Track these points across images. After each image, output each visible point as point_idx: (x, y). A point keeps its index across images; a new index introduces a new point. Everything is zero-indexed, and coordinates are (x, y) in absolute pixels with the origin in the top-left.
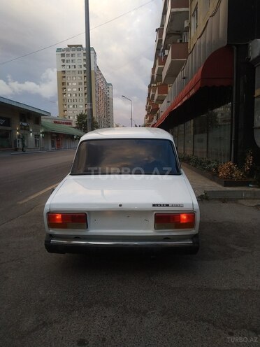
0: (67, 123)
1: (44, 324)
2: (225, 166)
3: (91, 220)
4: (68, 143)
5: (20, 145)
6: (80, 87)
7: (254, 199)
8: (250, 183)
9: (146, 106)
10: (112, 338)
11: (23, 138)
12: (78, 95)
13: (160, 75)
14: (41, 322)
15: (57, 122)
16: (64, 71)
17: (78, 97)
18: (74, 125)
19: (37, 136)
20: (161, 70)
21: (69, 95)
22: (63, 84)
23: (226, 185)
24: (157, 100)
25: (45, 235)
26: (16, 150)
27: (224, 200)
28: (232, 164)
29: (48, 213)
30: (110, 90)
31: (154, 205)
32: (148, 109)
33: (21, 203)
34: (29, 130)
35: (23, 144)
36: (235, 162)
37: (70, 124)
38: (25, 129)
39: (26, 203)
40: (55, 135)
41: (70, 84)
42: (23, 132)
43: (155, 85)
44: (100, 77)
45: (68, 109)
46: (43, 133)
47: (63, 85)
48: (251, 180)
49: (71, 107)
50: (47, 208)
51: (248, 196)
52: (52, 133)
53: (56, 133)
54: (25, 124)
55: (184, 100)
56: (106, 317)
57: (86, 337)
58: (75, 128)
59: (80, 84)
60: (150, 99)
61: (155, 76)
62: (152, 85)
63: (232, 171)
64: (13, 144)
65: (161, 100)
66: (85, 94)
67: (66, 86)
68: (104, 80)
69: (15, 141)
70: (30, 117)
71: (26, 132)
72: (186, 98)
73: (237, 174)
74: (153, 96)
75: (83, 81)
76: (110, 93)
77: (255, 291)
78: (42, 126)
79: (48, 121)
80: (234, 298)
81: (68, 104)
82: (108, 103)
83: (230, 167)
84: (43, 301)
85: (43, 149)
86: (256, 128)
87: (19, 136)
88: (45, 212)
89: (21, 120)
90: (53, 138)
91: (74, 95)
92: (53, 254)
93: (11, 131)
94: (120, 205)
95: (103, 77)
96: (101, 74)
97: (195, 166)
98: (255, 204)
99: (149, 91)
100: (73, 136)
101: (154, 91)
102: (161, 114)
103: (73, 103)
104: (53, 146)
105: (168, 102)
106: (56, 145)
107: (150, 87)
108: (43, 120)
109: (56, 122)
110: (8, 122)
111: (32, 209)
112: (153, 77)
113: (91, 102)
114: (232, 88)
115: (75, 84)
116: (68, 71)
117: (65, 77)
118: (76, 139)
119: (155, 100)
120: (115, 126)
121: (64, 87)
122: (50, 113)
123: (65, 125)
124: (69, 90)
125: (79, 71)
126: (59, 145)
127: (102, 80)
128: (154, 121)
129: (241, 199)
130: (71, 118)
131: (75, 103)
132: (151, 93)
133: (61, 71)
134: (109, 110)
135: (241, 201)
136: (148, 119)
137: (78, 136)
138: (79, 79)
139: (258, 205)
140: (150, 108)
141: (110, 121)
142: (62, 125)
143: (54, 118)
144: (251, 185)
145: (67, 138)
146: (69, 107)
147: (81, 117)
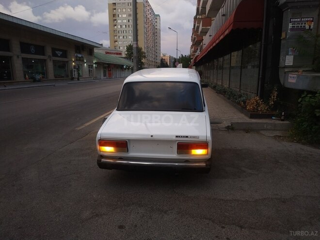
0: (117, 54)
1: (97, 215)
2: (253, 101)
3: (130, 146)
4: (118, 73)
5: (75, 75)
6: (130, 18)
7: (274, 130)
8: (273, 115)
9: (192, 37)
10: (141, 225)
11: (78, 68)
12: (127, 26)
13: (204, 8)
14: (95, 214)
16: (115, 4)
17: (127, 29)
18: (124, 56)
19: (90, 66)
20: (205, 4)
21: (119, 27)
22: (114, 15)
23: (252, 117)
24: (201, 32)
25: (97, 156)
26: (72, 79)
27: (247, 131)
28: (258, 99)
29: (99, 140)
30: (158, 21)
31: (177, 137)
32: (193, 40)
33: (78, 129)
34: (83, 61)
35: (79, 74)
36: (261, 97)
37: (120, 54)
38: (80, 60)
39: (82, 129)
40: (107, 66)
41: (120, 16)
42: (78, 62)
43: (200, 17)
44: (148, 8)
45: (118, 40)
46: (95, 63)
47: (114, 17)
48: (274, 113)
49: (121, 38)
50: (98, 136)
51: (269, 127)
52: (104, 64)
53: (108, 64)
54: (80, 56)
56: (138, 213)
57: (124, 224)
58: (124, 58)
59: (129, 15)
60: (195, 30)
61: (200, 8)
62: (198, 17)
63: (258, 104)
64: (69, 74)
65: (204, 32)
67: (117, 18)
68: (153, 11)
69: (71, 71)
70: (85, 48)
71: (81, 63)
72: (222, 37)
73: (263, 107)
74: (198, 27)
75: (132, 13)
76: (158, 24)
77: (250, 202)
78: (95, 56)
79: (101, 51)
80: (233, 205)
81: (118, 35)
82: (155, 34)
83: (257, 101)
84: (96, 201)
85: (96, 78)
86: (281, 67)
87: (75, 66)
88: (97, 139)
89: (76, 52)
90: (105, 68)
91: (124, 26)
92: (104, 170)
93: (67, 62)
94: (152, 136)
95: (151, 9)
96: (149, 5)
97: (229, 99)
98: (274, 135)
99: (195, 22)
100: (123, 66)
101: (199, 23)
102: (204, 47)
103: (123, 34)
104: (105, 75)
105: (210, 36)
106: (107, 75)
107: (195, 18)
108: (96, 51)
109: (107, 53)
110: (65, 54)
111: (87, 135)
112: (198, 9)
114: (262, 29)
115: (125, 16)
116: (118, 4)
117: (115, 9)
118: (125, 69)
119: (199, 32)
120: (162, 55)
121: (115, 18)
122: (102, 45)
123: (115, 55)
124: (119, 21)
125: (128, 3)
126: (110, 75)
127: (150, 11)
128: (198, 52)
129: (262, 130)
130: (121, 48)
131: (125, 34)
132: (196, 25)
133: (112, 3)
134: (156, 41)
135: (262, 132)
136: (193, 49)
137: (127, 66)
138: (129, 10)
139: (277, 136)
140: (195, 39)
141: (158, 51)
142: (113, 55)
143: (105, 49)
144: (274, 118)
145: (117, 68)
146: (119, 38)
147: (130, 48)
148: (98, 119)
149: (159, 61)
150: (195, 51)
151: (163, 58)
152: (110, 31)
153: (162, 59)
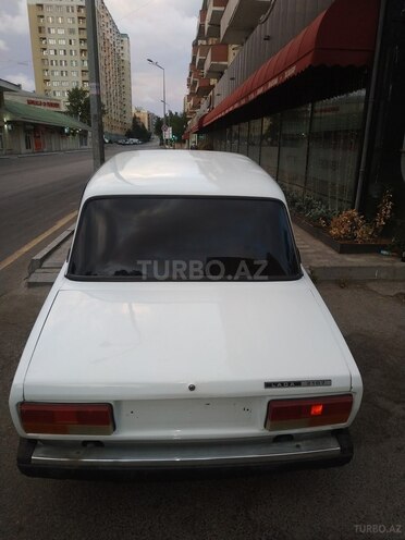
0: (51, 105)
2: (343, 217)
4: (53, 142)
6: (72, 37)
7: (393, 281)
9: (189, 80)
12: (68, 52)
13: (215, 25)
15: (32, 102)
16: (41, 6)
17: (68, 57)
18: (63, 109)
20: (217, 16)
21: (52, 53)
22: (40, 29)
23: (343, 250)
24: (209, 71)
27: (344, 284)
28: (356, 214)
30: (125, 46)
31: (268, 385)
32: (191, 85)
36: (361, 211)
37: (57, 105)
40: (32, 127)
41: (53, 31)
43: (204, 42)
44: (107, 20)
45: (51, 78)
46: (8, 122)
47: (40, 32)
49: (56, 74)
50: (16, 394)
51: (383, 276)
52: (25, 123)
53: (32, 124)
55: (271, 85)
58: (65, 113)
59: (72, 31)
60: (196, 67)
61: (207, 26)
62: (200, 42)
63: (355, 226)
65: (215, 72)
66: (82, 51)
67: (47, 35)
68: (115, 26)
72: (275, 82)
73: (364, 232)
74: (202, 63)
75: (76, 27)
76: (125, 52)
78: (6, 109)
79: (17, 99)
81: (51, 68)
82: (122, 70)
83: (352, 220)
85: (11, 152)
86: (404, 152)
90: (27, 131)
91: (62, 53)
94: (192, 388)
95: (112, 21)
96: (108, 15)
98: (396, 292)
99: (195, 52)
100: (63, 128)
101: (204, 54)
102: (217, 102)
103: (60, 68)
104: (28, 146)
105: (232, 79)
106: (33, 145)
107: (195, 45)
108: (7, 97)
109: (30, 102)
112: (201, 28)
113: (98, 81)
115: (61, 32)
116: (48, 6)
117: (42, 17)
118: (68, 135)
119: (205, 71)
120: (134, 111)
121: (42, 35)
122: (19, 86)
123: (47, 108)
124: (51, 42)
125: (68, 7)
126: (38, 145)
127: (110, 27)
128: (204, 108)
129: (370, 281)
130: (58, 94)
131: (64, 68)
132: (198, 58)
133: (34, 3)
134: (123, 83)
135: (371, 285)
136: (192, 102)
137: (70, 129)
138: (70, 21)
139: (401, 294)
140: (195, 83)
141: (126, 103)
142: (42, 107)
143: (26, 94)
144: (385, 252)
145: (52, 132)
146: (53, 74)
147: (75, 95)
148: (17, 255)
149: (129, 121)
150: (197, 106)
151: (137, 115)
152: (34, 59)
153: (135, 118)
